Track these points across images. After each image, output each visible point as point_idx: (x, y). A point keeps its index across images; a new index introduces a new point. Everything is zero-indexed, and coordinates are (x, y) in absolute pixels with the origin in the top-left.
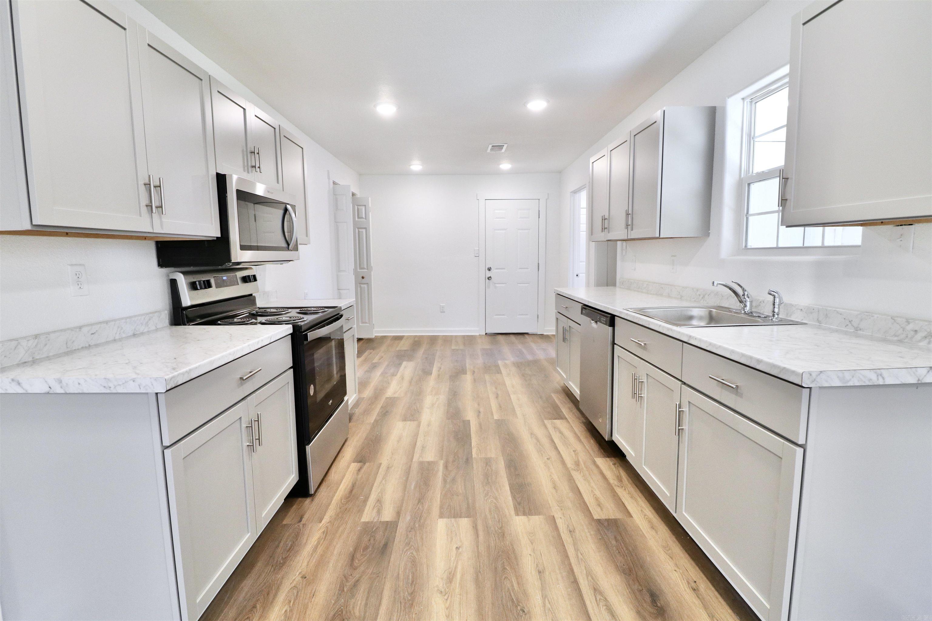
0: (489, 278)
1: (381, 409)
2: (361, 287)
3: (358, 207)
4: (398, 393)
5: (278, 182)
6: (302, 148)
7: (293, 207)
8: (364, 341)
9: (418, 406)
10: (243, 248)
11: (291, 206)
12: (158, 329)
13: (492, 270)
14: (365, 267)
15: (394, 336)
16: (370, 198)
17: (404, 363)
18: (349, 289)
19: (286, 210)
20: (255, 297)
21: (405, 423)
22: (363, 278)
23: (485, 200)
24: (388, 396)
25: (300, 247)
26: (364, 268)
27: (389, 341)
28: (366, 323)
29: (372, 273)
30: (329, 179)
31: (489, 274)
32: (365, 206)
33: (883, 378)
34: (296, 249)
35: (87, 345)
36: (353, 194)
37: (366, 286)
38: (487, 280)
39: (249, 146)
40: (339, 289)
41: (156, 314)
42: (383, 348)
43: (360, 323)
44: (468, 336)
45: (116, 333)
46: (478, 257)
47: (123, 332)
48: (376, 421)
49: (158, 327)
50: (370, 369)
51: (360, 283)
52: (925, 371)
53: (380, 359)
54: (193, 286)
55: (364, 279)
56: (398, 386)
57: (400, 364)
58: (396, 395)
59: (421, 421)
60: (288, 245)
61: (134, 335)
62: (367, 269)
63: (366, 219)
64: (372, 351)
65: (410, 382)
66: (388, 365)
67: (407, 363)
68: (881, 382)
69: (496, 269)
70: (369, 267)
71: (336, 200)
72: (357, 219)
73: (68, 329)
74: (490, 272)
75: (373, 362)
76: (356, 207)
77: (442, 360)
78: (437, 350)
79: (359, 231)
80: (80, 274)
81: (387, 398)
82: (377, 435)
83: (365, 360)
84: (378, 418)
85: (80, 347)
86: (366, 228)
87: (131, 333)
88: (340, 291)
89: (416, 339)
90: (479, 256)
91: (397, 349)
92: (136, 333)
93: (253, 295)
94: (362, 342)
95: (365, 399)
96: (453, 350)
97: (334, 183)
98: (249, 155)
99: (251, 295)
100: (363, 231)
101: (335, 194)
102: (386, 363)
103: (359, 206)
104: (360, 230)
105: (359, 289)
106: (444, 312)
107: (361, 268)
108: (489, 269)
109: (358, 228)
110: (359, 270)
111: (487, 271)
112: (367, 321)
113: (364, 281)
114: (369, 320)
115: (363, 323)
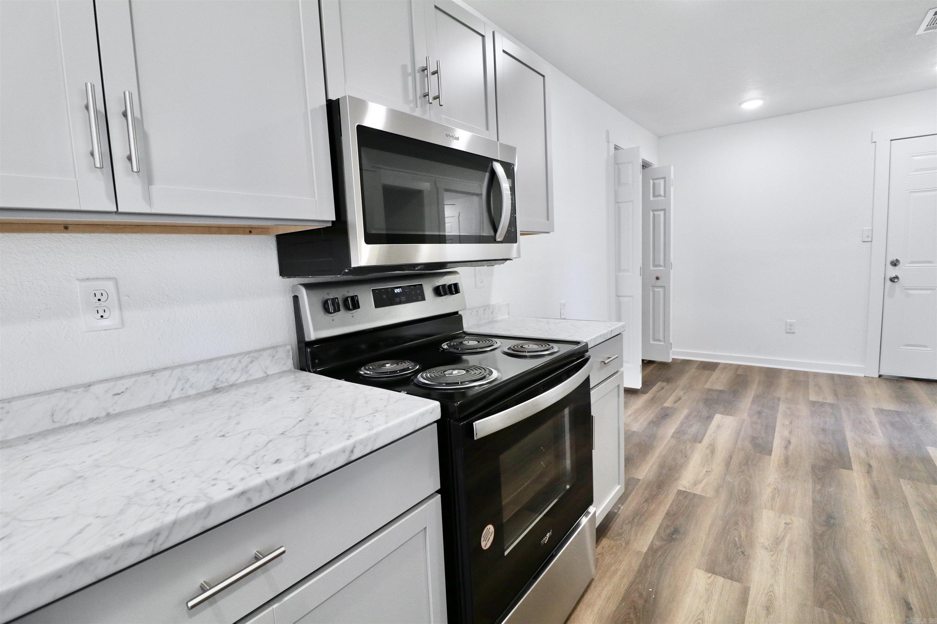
0: (893, 280)
1: (665, 518)
2: (652, 291)
3: (655, 181)
4: (702, 485)
5: (487, 128)
6: (543, 76)
7: (507, 165)
8: (656, 365)
9: (743, 535)
11: (504, 164)
12: (268, 376)
13: (900, 265)
14: (662, 263)
15: (702, 362)
16: (672, 167)
17: (718, 417)
18: (632, 296)
19: (493, 172)
21: (711, 580)
22: (657, 278)
23: (891, 140)
24: (683, 489)
26: (660, 266)
27: (692, 371)
28: (659, 340)
29: (672, 271)
30: (608, 141)
31: (892, 272)
32: (664, 178)
35: (103, 414)
36: (645, 165)
37: (661, 290)
38: (889, 283)
39: (417, 58)
40: (618, 296)
41: (268, 352)
42: (684, 381)
43: (651, 340)
44: (840, 376)
45: (173, 390)
46: (870, 243)
47: (191, 386)
48: (653, 550)
49: (270, 372)
50: (658, 418)
51: (652, 286)
53: (676, 402)
54: (331, 306)
55: (660, 279)
56: (704, 466)
57: (710, 418)
58: (698, 491)
59: (749, 588)
60: (496, 232)
61: (216, 390)
62: (665, 266)
63: (665, 196)
64: (665, 384)
65: (728, 463)
66: (687, 417)
67: (722, 418)
69: (910, 263)
70: (667, 263)
71: (619, 170)
72: (651, 198)
73: (59, 390)
74: (897, 268)
75: (664, 405)
76: (650, 181)
77: (791, 423)
78: (779, 399)
79: (654, 215)
80: (104, 294)
81: (680, 492)
82: (650, 594)
83: (653, 400)
84: (658, 543)
85: (85, 419)
86: (664, 210)
87: (209, 387)
88: (619, 298)
89: (740, 372)
90: (871, 241)
91: (707, 386)
92: (218, 387)
93: (459, 313)
94: (651, 367)
95: (640, 483)
96: (813, 403)
97: (616, 148)
98: (418, 75)
99: (457, 313)
100: (660, 214)
101: (616, 163)
102: (685, 412)
103: (654, 178)
104: (656, 213)
105: (651, 294)
106: (794, 333)
107: (655, 266)
108: (895, 263)
109: (653, 211)
110: (651, 268)
111: (890, 267)
112: (661, 338)
113: (659, 283)
114: (664, 337)
115: (654, 340)
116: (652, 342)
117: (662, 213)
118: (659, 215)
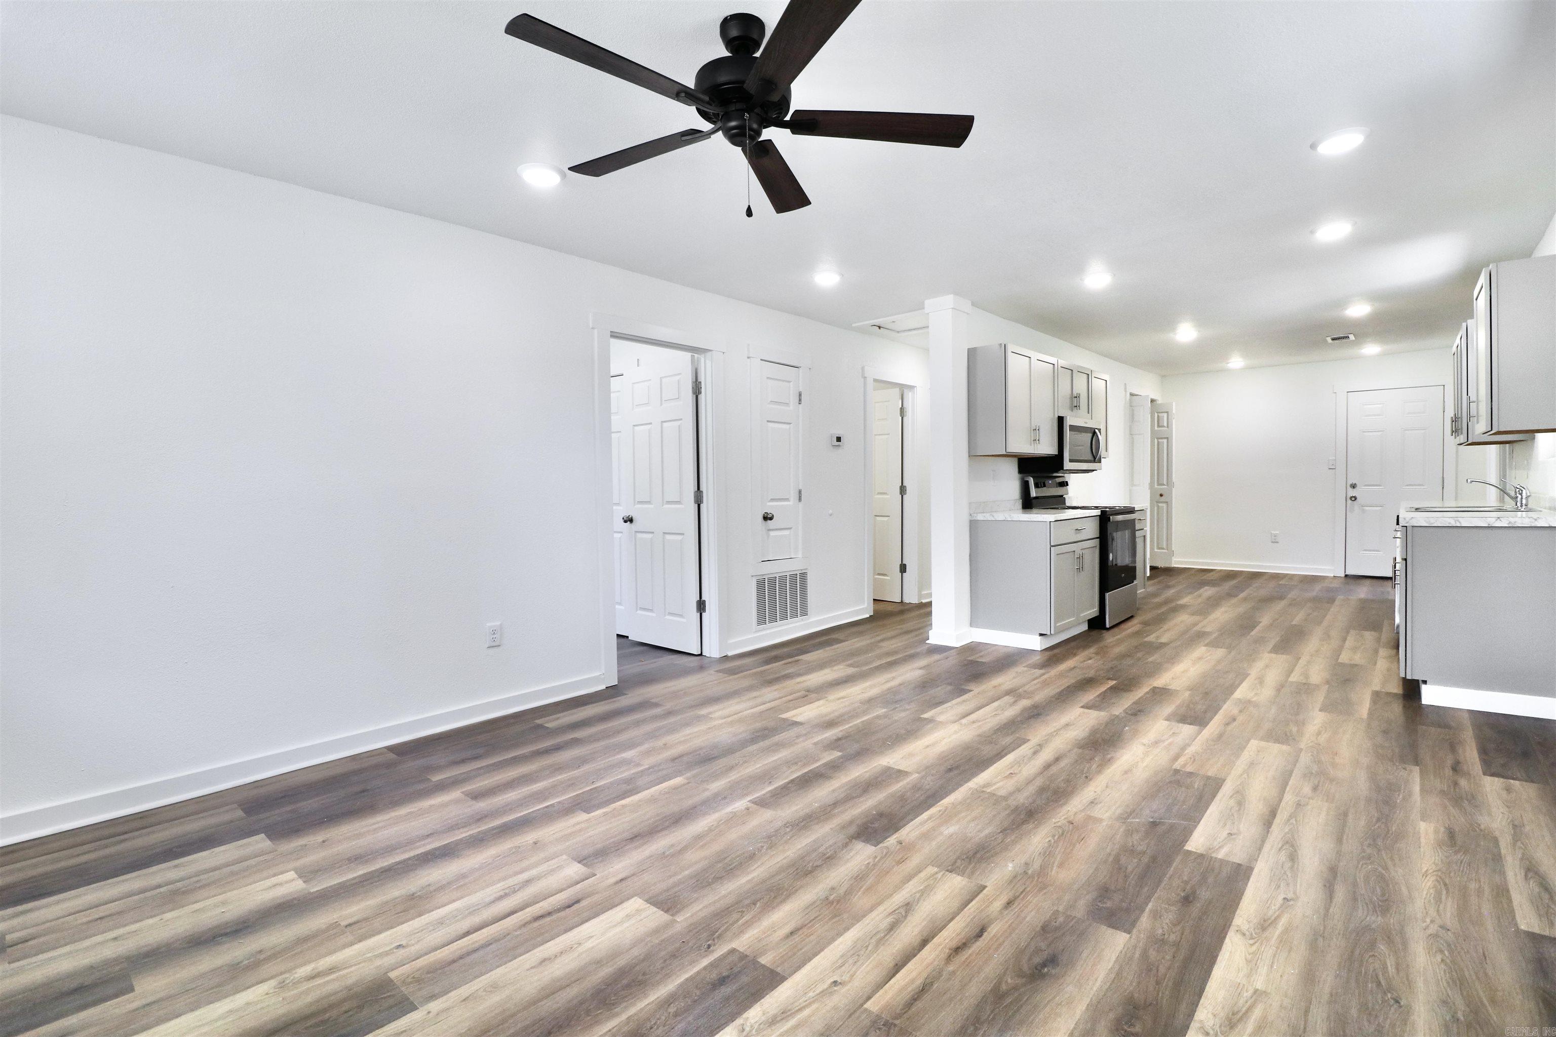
0: (1353, 499)
2: (1158, 507)
5: (1088, 413)
6: (1106, 381)
7: (1099, 430)
10: (1071, 461)
13: (1357, 488)
14: (1165, 483)
16: (1174, 404)
17: (1206, 588)
19: (1094, 433)
20: (1065, 498)
21: (1191, 616)
22: (1161, 495)
23: (1347, 393)
25: (1102, 460)
26: (1163, 484)
27: (1192, 572)
28: (1163, 549)
29: (1172, 490)
30: (1126, 391)
31: (1352, 493)
32: (1167, 412)
33: (1460, 522)
34: (1100, 461)
36: (1153, 401)
37: (1164, 505)
38: (1349, 502)
39: (1073, 394)
41: (1014, 501)
42: (1184, 576)
43: (1156, 548)
44: (1313, 576)
46: (1334, 470)
51: (1157, 502)
52: (1494, 520)
54: (1037, 486)
55: (1163, 496)
57: (1200, 588)
60: (1095, 458)
62: (1168, 485)
63: (1168, 427)
67: (1209, 588)
68: (1458, 525)
69: (1366, 486)
70: (1170, 483)
71: (1133, 410)
72: (1156, 428)
74: (1355, 490)
76: (1156, 414)
77: (1258, 589)
79: (1159, 442)
86: (1167, 438)
89: (1231, 573)
90: (1336, 469)
93: (1064, 496)
97: (1131, 395)
98: (1073, 400)
99: (1062, 494)
101: (1132, 407)
102: (1183, 586)
103: (1160, 413)
104: (1160, 440)
105: (1156, 508)
106: (1278, 543)
107: (1159, 484)
108: (1354, 486)
109: (1157, 438)
110: (1156, 486)
111: (1350, 489)
112: (1165, 546)
113: (1162, 499)
114: (1167, 545)
115: (1159, 548)
116: (1156, 550)
117: (1165, 441)
118: (1163, 442)
